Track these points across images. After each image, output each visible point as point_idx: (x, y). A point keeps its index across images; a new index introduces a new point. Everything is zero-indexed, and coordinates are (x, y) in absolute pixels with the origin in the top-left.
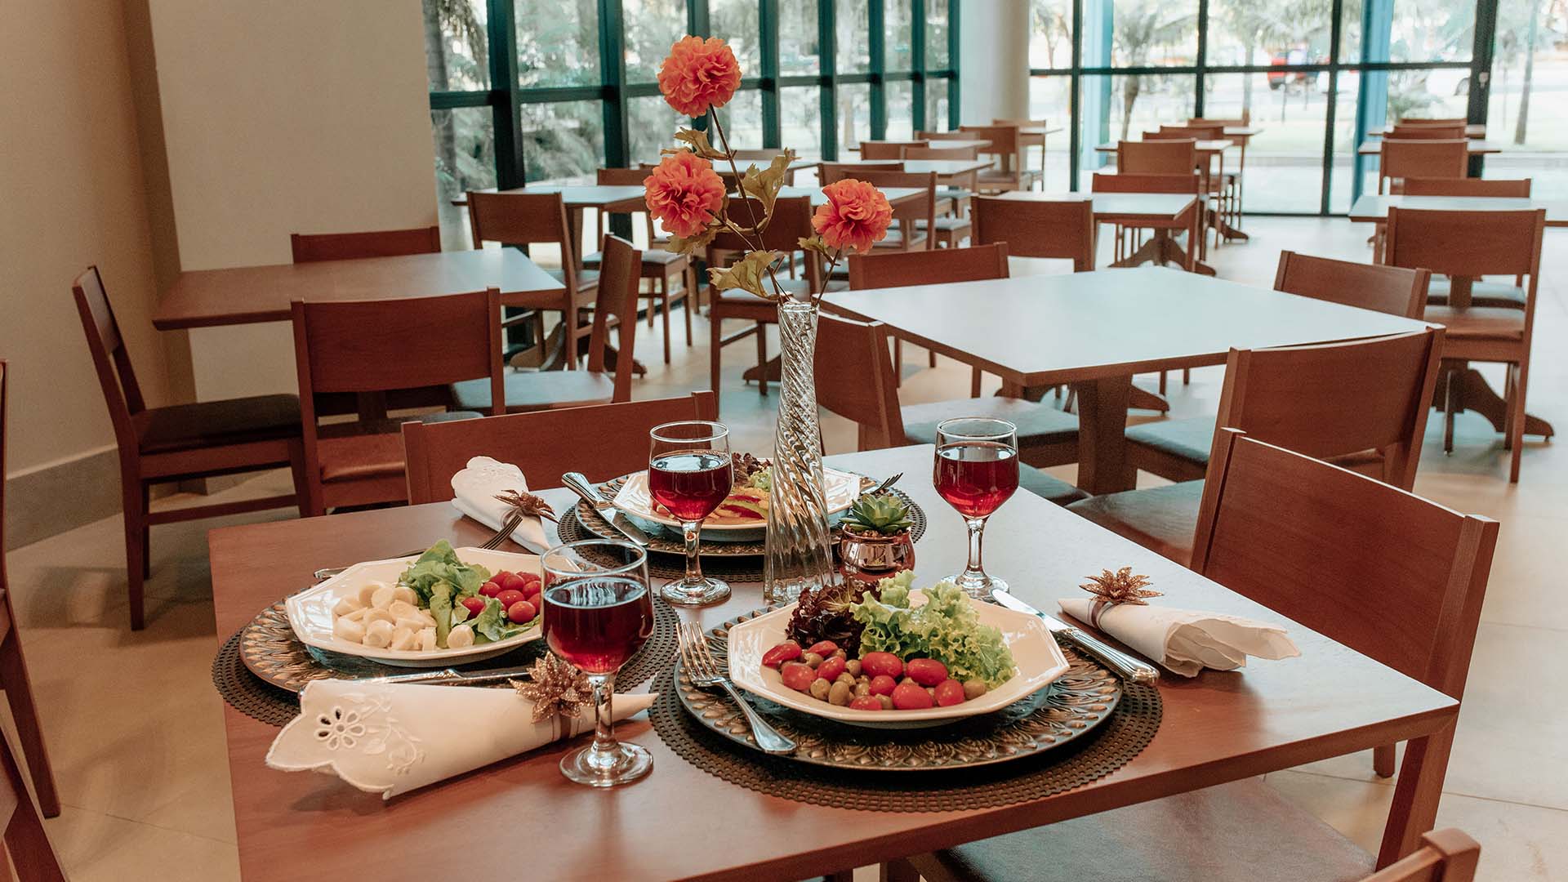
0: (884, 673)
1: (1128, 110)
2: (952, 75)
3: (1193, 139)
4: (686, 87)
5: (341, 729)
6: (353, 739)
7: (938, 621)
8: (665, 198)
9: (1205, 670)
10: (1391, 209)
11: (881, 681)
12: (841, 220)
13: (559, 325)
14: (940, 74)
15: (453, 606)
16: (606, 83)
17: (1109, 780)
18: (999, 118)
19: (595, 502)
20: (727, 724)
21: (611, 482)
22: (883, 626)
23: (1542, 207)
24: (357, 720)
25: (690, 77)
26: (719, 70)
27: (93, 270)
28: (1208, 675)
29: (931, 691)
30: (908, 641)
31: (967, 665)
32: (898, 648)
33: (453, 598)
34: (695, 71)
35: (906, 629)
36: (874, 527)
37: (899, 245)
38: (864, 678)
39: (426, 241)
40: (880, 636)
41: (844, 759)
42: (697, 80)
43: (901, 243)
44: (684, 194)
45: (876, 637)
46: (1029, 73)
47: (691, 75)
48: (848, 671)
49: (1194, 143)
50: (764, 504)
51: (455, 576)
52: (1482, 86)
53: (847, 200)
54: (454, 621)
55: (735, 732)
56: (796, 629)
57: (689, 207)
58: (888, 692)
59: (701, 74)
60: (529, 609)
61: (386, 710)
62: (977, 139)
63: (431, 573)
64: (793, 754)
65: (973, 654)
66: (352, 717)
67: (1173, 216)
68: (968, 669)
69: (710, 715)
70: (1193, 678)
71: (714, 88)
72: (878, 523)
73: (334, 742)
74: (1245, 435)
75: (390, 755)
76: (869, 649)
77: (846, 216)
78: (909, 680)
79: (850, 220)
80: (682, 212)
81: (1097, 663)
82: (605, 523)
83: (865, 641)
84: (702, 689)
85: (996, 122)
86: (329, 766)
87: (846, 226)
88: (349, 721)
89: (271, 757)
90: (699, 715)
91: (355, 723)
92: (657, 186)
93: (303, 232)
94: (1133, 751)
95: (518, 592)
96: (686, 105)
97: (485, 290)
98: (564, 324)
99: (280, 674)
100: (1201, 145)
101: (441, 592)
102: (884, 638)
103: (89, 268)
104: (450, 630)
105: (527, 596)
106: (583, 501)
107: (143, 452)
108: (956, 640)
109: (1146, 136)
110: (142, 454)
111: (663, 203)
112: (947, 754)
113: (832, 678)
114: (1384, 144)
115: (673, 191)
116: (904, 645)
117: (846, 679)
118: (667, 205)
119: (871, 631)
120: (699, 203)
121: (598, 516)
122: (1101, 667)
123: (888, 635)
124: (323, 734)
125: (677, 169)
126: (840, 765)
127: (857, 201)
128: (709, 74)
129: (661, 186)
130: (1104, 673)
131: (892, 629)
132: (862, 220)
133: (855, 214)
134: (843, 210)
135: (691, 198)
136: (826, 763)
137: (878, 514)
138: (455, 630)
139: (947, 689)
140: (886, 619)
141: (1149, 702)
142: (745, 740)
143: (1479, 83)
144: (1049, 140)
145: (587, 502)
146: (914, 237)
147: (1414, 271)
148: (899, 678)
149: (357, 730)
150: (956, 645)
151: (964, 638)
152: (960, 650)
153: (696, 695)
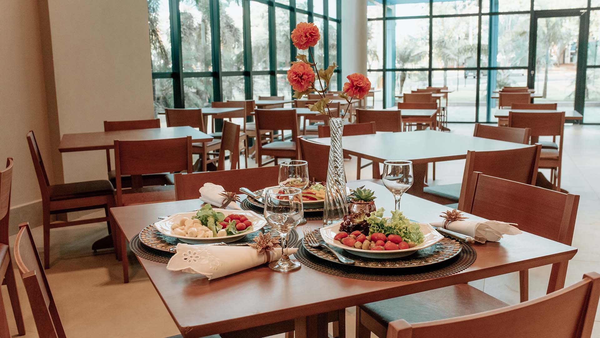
0: (380, 239)
1: (402, 86)
2: (339, 71)
3: (431, 93)
4: (302, 39)
5: (191, 257)
6: (196, 260)
7: (397, 221)
8: (296, 77)
9: (487, 241)
10: (510, 112)
11: (379, 242)
12: (355, 86)
13: (198, 160)
15: (216, 225)
16: (214, 71)
17: (464, 272)
19: (254, 197)
20: (327, 257)
21: (257, 191)
22: (377, 224)
24: (197, 255)
25: (304, 35)
26: (314, 33)
27: (31, 132)
28: (488, 243)
29: (398, 245)
30: (386, 230)
31: (408, 237)
32: (383, 232)
33: (215, 222)
34: (306, 34)
35: (386, 225)
36: (362, 199)
38: (372, 242)
39: (155, 124)
40: (377, 228)
42: (306, 36)
44: (302, 76)
45: (375, 228)
46: (367, 70)
47: (304, 34)
48: (367, 239)
50: (318, 195)
51: (215, 215)
53: (356, 79)
54: (218, 229)
55: (330, 259)
56: (343, 229)
57: (304, 80)
58: (383, 245)
59: (308, 34)
60: (243, 225)
61: (206, 251)
63: (206, 214)
64: (354, 264)
65: (410, 233)
67: (430, 116)
68: (408, 239)
69: (320, 255)
70: (484, 244)
71: (312, 39)
72: (364, 198)
73: (190, 261)
74: (482, 174)
75: (211, 264)
76: (372, 233)
77: (356, 85)
78: (389, 241)
79: (357, 87)
80: (302, 82)
81: (450, 238)
82: (259, 203)
83: (371, 230)
84: (314, 247)
86: (190, 268)
87: (356, 89)
88: (194, 254)
89: (168, 266)
90: (316, 255)
92: (292, 73)
93: (108, 120)
94: (471, 264)
95: (238, 220)
96: (301, 45)
97: (186, 137)
98: (201, 159)
99: (159, 247)
100: (433, 95)
101: (211, 220)
102: (378, 229)
103: (30, 131)
104: (217, 232)
105: (242, 221)
106: (249, 196)
107: (51, 200)
108: (404, 228)
109: (413, 92)
110: (51, 201)
111: (295, 78)
112: (408, 263)
113: (362, 242)
114: (500, 95)
115: (298, 75)
116: (385, 231)
117: (366, 242)
118: (296, 79)
119: (373, 226)
120: (308, 79)
121: (256, 201)
122: (453, 239)
123: (379, 228)
124: (185, 259)
125: (300, 67)
126: (372, 267)
127: (360, 80)
128: (310, 34)
129: (294, 73)
130: (454, 241)
131: (381, 226)
132: (362, 87)
133: (359, 84)
134: (355, 83)
135: (304, 77)
136: (367, 267)
137: (364, 194)
138: (219, 232)
139: (402, 244)
140: (379, 222)
141: (471, 250)
142: (336, 261)
143: (531, 75)
144: (375, 94)
145: (251, 197)
147: (525, 129)
148: (385, 241)
150: (404, 230)
151: (406, 228)
152: (405, 232)
153: (312, 249)
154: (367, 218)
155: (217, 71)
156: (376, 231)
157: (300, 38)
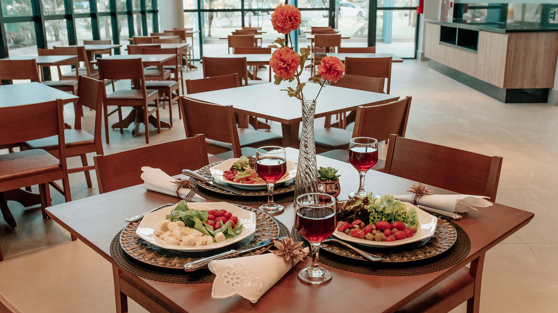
2: (155, 12)
5: (232, 279)
6: (238, 282)
10: (346, 58)
11: (387, 231)
14: (150, 12)
15: (205, 226)
16: (35, 15)
18: (175, 27)
19: (205, 180)
21: (197, 171)
22: (378, 212)
23: (391, 56)
24: (236, 274)
29: (403, 232)
30: (387, 216)
33: (203, 223)
35: (386, 212)
36: (329, 179)
37: (160, 75)
40: (377, 215)
41: (397, 259)
43: (161, 74)
46: (184, 11)
48: (374, 229)
49: (254, 36)
52: (333, 16)
55: (353, 256)
62: (173, 35)
64: (381, 260)
66: (234, 274)
68: (406, 223)
72: (330, 177)
74: (399, 136)
75: (254, 286)
78: (395, 229)
83: (371, 218)
85: (174, 29)
86: (236, 294)
89: (213, 295)
91: (236, 276)
95: (223, 217)
101: (197, 221)
104: (213, 236)
105: (228, 218)
108: (403, 214)
109: (234, 33)
113: (371, 233)
114: (316, 36)
117: (379, 234)
119: (373, 214)
127: (337, 64)
131: (382, 213)
132: (339, 71)
133: (337, 68)
134: (333, 67)
136: (394, 262)
137: (330, 174)
138: (216, 237)
139: (407, 231)
142: (361, 258)
146: (165, 72)
148: (391, 229)
149: (238, 278)
150: (403, 216)
151: (405, 213)
152: (404, 217)
153: (324, 246)
154: (366, 207)
155: (38, 15)
156: (376, 219)
157: (285, 22)
